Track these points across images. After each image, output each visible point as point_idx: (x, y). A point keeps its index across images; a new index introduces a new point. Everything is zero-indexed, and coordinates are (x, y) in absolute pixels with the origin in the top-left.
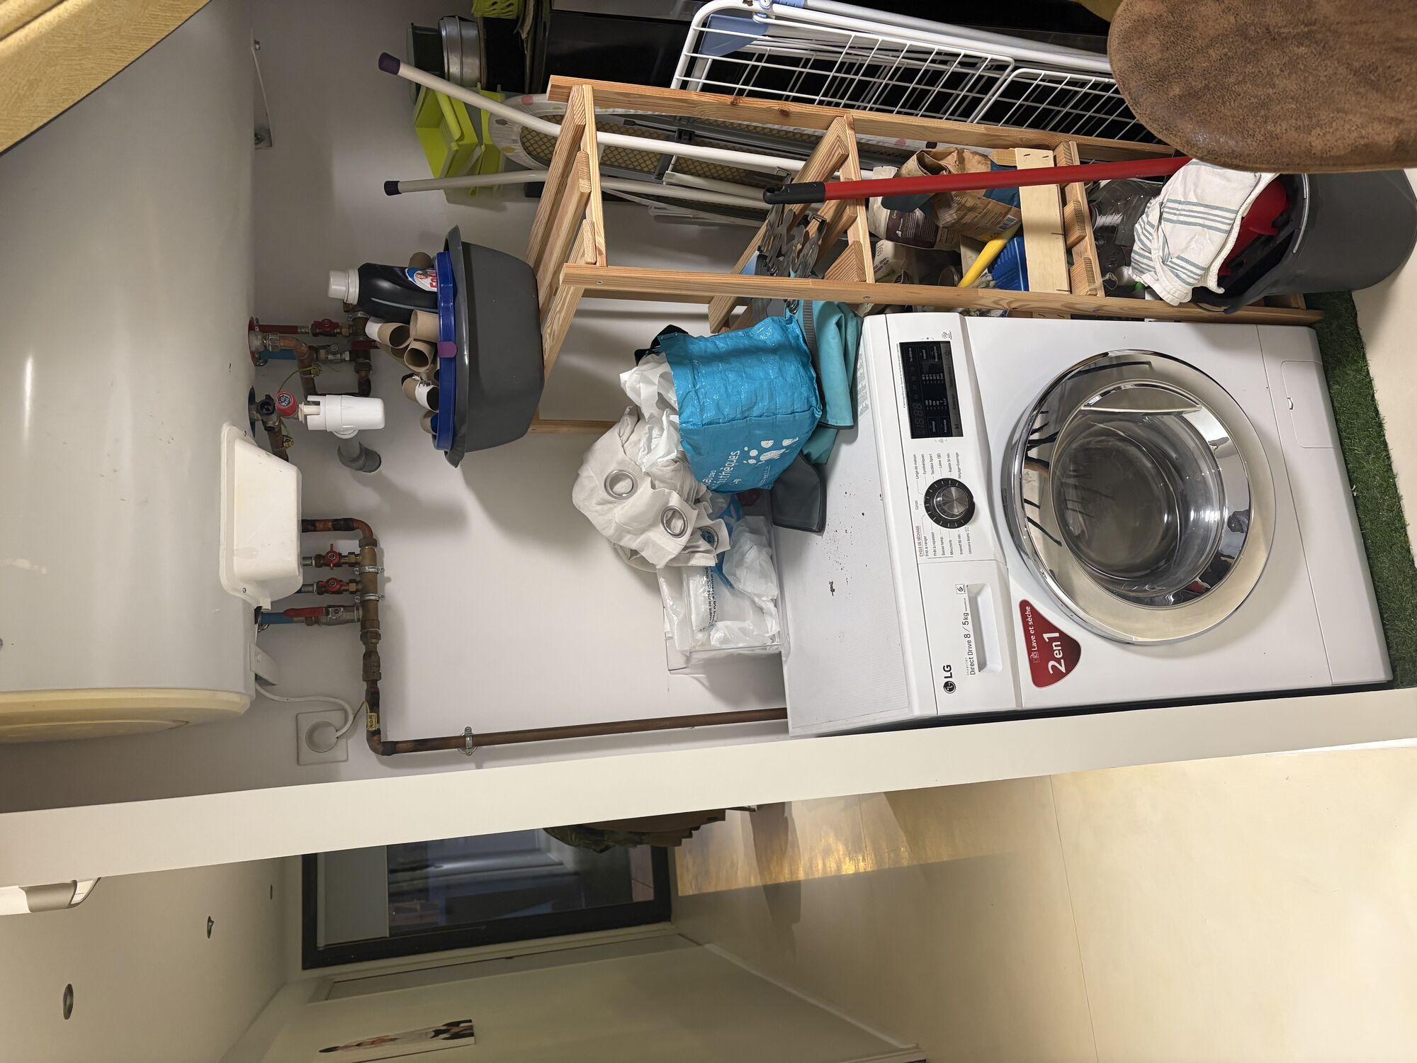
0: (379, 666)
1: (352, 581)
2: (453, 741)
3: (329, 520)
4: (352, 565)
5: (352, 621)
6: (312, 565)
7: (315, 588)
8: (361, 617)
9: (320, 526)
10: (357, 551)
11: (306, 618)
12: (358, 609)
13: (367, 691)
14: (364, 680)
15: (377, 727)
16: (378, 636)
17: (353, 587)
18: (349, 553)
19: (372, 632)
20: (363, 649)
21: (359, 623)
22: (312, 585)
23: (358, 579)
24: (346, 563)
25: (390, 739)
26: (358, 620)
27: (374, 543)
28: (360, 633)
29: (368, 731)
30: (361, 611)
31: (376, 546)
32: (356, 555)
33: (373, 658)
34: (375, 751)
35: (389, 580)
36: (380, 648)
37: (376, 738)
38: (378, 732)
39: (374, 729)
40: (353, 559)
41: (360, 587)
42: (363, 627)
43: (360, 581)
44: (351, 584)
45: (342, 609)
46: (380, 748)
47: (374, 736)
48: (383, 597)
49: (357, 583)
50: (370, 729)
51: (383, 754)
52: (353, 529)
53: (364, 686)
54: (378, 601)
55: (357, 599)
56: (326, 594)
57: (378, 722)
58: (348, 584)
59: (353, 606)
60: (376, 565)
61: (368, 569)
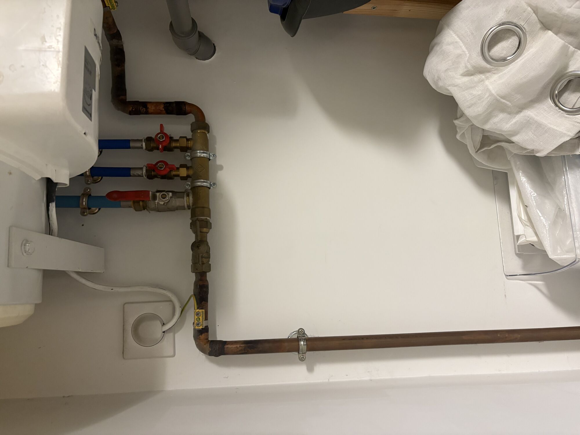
0: (209, 257)
1: (182, 166)
2: (286, 344)
3: (160, 103)
4: (184, 149)
5: (182, 208)
6: (142, 148)
7: (144, 171)
8: (191, 205)
9: (151, 108)
10: (189, 135)
11: (134, 202)
12: (188, 195)
13: (196, 284)
14: (193, 272)
15: (204, 325)
16: (207, 225)
17: (183, 172)
18: (181, 137)
19: (202, 220)
20: (192, 238)
21: (190, 211)
22: (141, 169)
23: (189, 165)
24: (176, 147)
25: (219, 338)
26: (189, 207)
27: (206, 127)
28: (190, 221)
29: (194, 329)
30: (191, 198)
31: (208, 132)
32: (188, 140)
33: (202, 248)
34: (202, 350)
35: (221, 168)
36: (210, 238)
37: (203, 336)
38: (205, 330)
39: (201, 327)
40: (184, 143)
41: (191, 172)
42: (193, 215)
43: (191, 167)
44: (181, 169)
45: (170, 194)
46: (207, 347)
47: (201, 334)
48: (214, 184)
49: (188, 168)
50: (197, 327)
51: (210, 354)
52: (185, 113)
53: (192, 278)
54: (209, 188)
55: (187, 185)
56: (156, 179)
57: (206, 319)
58: (178, 169)
59: (184, 192)
60: (208, 151)
61: (200, 154)
